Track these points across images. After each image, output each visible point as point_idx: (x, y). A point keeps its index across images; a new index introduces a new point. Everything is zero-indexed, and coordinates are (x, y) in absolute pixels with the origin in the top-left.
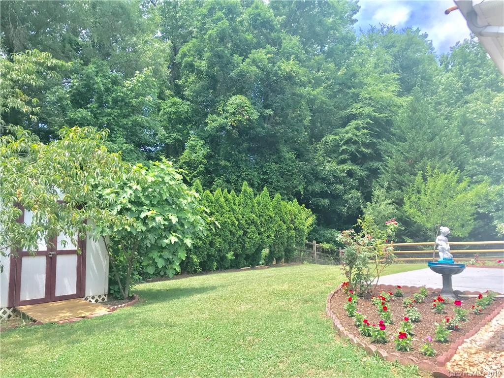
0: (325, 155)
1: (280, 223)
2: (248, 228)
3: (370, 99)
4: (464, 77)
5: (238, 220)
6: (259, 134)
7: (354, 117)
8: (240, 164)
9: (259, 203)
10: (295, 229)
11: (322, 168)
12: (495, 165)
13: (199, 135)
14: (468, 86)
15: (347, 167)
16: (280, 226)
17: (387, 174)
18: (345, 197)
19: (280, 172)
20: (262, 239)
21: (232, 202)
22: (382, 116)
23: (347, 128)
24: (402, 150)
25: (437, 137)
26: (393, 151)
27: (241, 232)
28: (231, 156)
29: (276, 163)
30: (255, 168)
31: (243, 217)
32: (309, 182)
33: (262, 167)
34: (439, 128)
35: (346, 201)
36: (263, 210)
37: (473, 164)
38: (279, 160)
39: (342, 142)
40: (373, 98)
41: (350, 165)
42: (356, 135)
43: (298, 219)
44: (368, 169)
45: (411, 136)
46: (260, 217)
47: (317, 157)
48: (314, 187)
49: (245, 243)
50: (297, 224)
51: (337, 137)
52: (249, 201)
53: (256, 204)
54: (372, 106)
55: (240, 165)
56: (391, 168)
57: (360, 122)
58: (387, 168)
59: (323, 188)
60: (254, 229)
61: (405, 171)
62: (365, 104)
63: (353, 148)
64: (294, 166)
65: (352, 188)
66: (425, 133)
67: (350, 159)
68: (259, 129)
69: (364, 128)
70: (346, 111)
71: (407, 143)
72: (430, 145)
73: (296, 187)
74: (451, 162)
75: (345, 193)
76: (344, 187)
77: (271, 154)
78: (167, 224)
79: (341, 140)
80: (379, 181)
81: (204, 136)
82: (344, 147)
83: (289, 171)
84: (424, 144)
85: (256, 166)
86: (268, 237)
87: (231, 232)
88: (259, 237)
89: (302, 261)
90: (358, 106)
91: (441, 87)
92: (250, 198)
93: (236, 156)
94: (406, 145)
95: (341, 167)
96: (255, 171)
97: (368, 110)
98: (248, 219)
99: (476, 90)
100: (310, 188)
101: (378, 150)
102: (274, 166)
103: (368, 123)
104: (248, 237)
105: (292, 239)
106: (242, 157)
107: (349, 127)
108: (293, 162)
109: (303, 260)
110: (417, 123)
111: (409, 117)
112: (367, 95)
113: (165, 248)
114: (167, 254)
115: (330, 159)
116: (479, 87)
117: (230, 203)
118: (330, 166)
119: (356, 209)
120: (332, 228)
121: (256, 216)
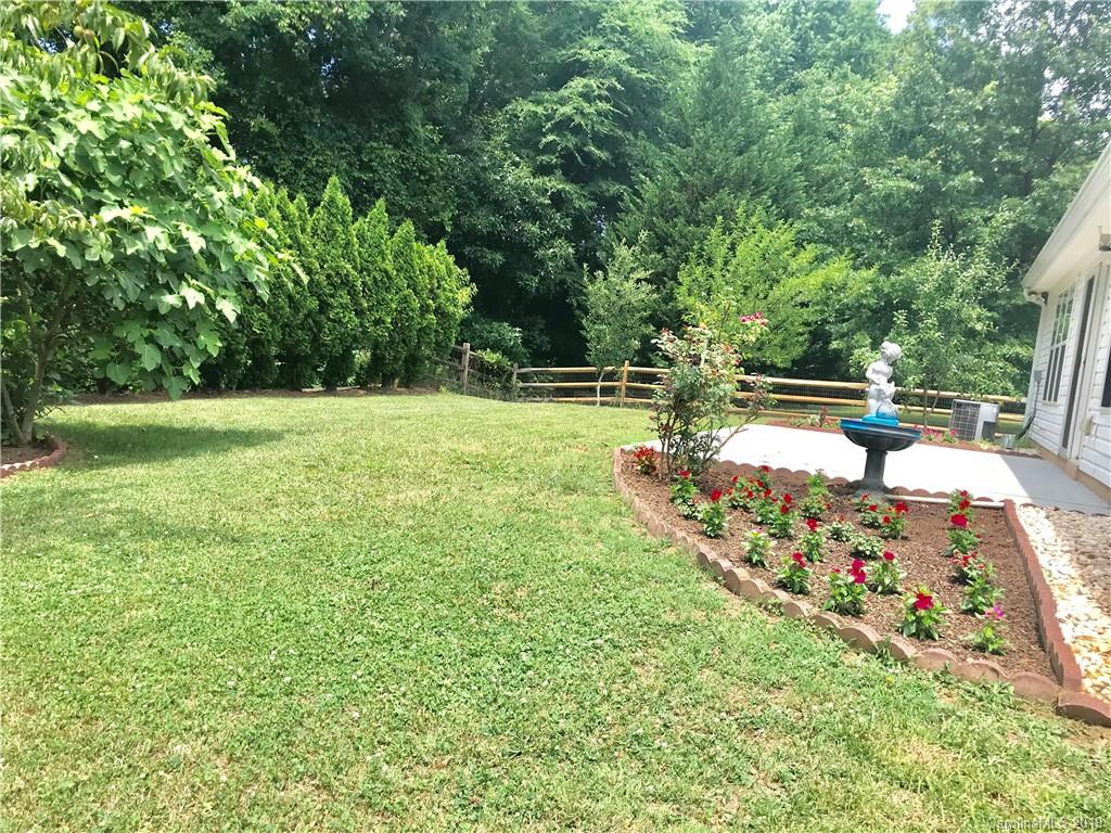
0: (507, 145)
1: (406, 292)
2: (332, 296)
3: (624, 30)
4: (800, 29)
5: (309, 272)
6: (362, 63)
7: (581, 69)
8: (305, 133)
9: (361, 237)
10: (436, 312)
11: (498, 178)
12: (852, 228)
13: (199, 35)
14: (803, 50)
15: (554, 183)
16: (405, 300)
17: (638, 213)
18: (540, 253)
19: (402, 170)
20: (362, 325)
21: (298, 223)
22: (643, 76)
23: (564, 92)
24: (677, 166)
25: (755, 147)
26: (659, 163)
27: (314, 304)
28: (285, 108)
29: (396, 146)
30: (343, 149)
31: (322, 267)
32: (465, 207)
33: (358, 150)
34: (759, 129)
35: (541, 262)
36: (370, 256)
37: (808, 218)
38: (403, 138)
39: (549, 125)
40: (630, 30)
41: (561, 182)
42: (582, 113)
43: (444, 290)
44: (595, 196)
45: (701, 134)
46: (361, 272)
47: (489, 148)
48: (474, 220)
49: (320, 331)
50: (442, 300)
51: (540, 110)
52: (339, 228)
53: (355, 239)
54: (625, 50)
55: (306, 136)
56: (650, 201)
57: (593, 83)
58: (638, 200)
59: (493, 225)
60: (346, 299)
61: (675, 213)
62: (609, 41)
63: (571, 141)
64: (435, 161)
65: (558, 234)
66: (732, 134)
67: (562, 166)
68: (364, 51)
69: (600, 97)
70: (564, 52)
71: (691, 151)
72: (737, 162)
73: (436, 213)
74: (771, 206)
75: (541, 244)
76: (541, 228)
77: (383, 121)
78: (175, 251)
79: (549, 118)
80: (618, 226)
81: (213, 39)
82: (551, 138)
83: (422, 172)
84: (727, 159)
85: (344, 145)
86: (378, 322)
87: (290, 298)
88: (357, 321)
89: (434, 386)
90: (595, 43)
91: (756, 41)
92: (343, 222)
93: (298, 110)
94: (688, 154)
95: (538, 181)
96: (341, 157)
97: (615, 57)
98: (333, 274)
99: (818, 64)
100: (465, 220)
101: (622, 155)
102: (390, 153)
103: (611, 89)
104: (329, 318)
105: (428, 334)
106: (312, 115)
107: (569, 91)
108: (433, 151)
109: (440, 382)
110: (719, 108)
111: (704, 92)
112: (618, 22)
113: (164, 317)
114: (167, 337)
115: (517, 159)
116: (825, 56)
117: (292, 226)
118: (517, 175)
119: (557, 284)
120: (501, 320)
121: (354, 268)
